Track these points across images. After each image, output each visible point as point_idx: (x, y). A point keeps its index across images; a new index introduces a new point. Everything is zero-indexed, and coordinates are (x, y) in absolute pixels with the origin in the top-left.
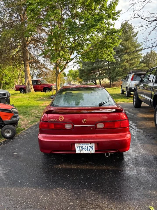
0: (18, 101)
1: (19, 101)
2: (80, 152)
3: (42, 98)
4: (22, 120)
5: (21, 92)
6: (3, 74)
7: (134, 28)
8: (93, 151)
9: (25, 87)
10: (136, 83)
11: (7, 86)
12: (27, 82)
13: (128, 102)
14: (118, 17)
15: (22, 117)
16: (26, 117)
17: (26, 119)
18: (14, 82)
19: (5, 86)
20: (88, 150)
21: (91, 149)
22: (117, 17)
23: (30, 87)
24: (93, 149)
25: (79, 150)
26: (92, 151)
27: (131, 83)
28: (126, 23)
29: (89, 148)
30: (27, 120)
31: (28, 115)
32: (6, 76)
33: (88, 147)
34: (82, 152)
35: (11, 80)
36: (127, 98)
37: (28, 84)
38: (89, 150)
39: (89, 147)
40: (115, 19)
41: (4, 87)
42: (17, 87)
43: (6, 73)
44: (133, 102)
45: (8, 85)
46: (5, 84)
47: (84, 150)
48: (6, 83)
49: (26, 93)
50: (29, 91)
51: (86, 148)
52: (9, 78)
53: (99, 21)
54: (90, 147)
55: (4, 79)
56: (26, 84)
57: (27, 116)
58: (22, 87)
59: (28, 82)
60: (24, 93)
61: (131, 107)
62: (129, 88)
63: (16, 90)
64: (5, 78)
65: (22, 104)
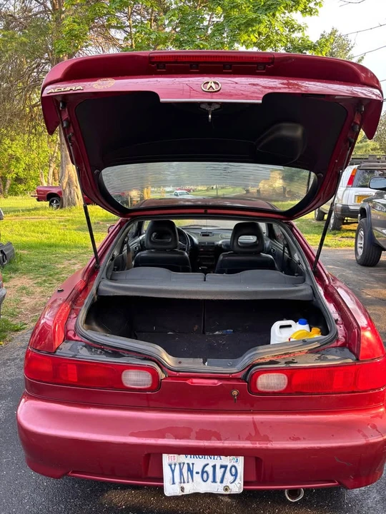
0: (33, 231)
1: (37, 229)
2: (182, 489)
3: (101, 223)
4: (28, 294)
5: (50, 204)
6: (11, 157)
7: (352, 47)
8: (237, 487)
9: (60, 192)
10: (361, 193)
11: (21, 187)
12: (66, 180)
13: (339, 246)
14: (317, 7)
15: (31, 282)
16: (40, 284)
17: (39, 290)
18: (38, 177)
19: (14, 186)
20: (214, 481)
21: (229, 477)
22: (314, 7)
23: (73, 191)
24: (236, 475)
25: (177, 479)
26: (231, 486)
27: (347, 192)
28: (333, 33)
29: (219, 472)
30: (42, 292)
31: (50, 275)
32: (18, 160)
33: (214, 467)
34: (189, 489)
35: (32, 172)
36: (335, 234)
37: (69, 184)
38: (218, 479)
39: (222, 467)
40: (311, 12)
41: (12, 188)
42: (41, 191)
43: (18, 155)
44: (354, 248)
45: (23, 184)
46: (15, 181)
47: (197, 478)
48: (18, 180)
49: (62, 207)
50: (72, 203)
51: (209, 469)
52: (24, 166)
53: (266, 10)
54: (225, 467)
55: (12, 168)
56: (62, 184)
57: (45, 281)
58: (55, 191)
59: (70, 178)
60: (58, 206)
61: (348, 264)
62: (339, 205)
63: (38, 200)
64: (16, 167)
65: (44, 239)
